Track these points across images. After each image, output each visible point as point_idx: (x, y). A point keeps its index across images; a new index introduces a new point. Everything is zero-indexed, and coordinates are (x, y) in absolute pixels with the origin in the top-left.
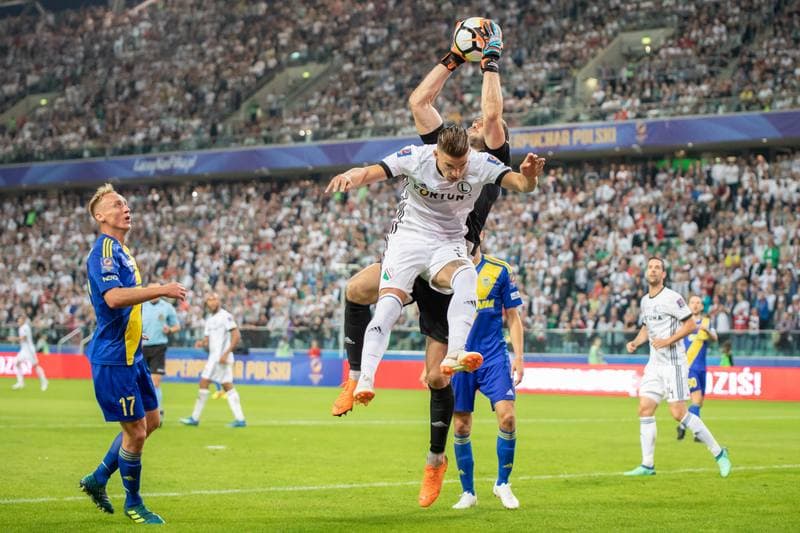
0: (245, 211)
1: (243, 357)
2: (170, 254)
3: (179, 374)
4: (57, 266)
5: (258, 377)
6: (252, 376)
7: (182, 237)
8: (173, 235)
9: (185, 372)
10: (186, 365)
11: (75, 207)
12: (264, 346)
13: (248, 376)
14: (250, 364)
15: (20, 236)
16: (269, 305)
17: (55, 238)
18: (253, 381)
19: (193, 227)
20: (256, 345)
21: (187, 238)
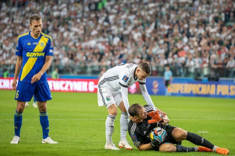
1: (215, 82)
2: (174, 25)
3: (179, 91)
5: (223, 93)
6: (220, 93)
9: (183, 91)
10: (183, 87)
12: (227, 76)
13: (218, 93)
14: (219, 86)
15: (93, 15)
18: (221, 96)
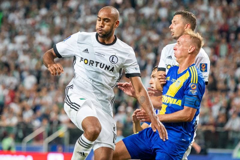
0: (207, 14)
4: (22, 67)
7: (144, 40)
8: (135, 37)
11: (39, 8)
16: (228, 107)
17: (19, 39)
19: (154, 29)
20: (215, 146)
21: (150, 41)
